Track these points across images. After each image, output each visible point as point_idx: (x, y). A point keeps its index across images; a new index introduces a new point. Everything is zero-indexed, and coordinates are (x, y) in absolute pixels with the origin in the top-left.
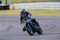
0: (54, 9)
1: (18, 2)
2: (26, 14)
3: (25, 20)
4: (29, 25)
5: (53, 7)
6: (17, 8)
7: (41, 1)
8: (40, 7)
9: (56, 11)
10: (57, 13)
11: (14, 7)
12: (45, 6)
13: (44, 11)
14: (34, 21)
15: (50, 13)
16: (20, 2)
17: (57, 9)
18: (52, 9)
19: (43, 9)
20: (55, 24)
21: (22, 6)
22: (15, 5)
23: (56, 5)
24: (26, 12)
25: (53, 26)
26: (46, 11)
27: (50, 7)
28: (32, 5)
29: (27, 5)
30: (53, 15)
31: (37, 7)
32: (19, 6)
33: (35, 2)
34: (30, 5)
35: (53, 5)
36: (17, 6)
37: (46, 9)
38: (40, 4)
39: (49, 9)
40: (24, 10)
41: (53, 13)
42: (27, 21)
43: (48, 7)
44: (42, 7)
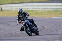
0: (43, 10)
1: (6, 3)
2: (24, 15)
3: (23, 20)
4: (27, 25)
5: (42, 8)
6: (5, 9)
7: (30, 2)
8: (28, 8)
9: (45, 12)
10: (46, 14)
11: (1, 8)
12: (34, 7)
13: (33, 12)
14: (32, 21)
15: (39, 14)
16: (7, 3)
17: (46, 10)
18: (41, 10)
19: (32, 10)
20: (44, 26)
21: (10, 7)
22: (2, 6)
23: (45, 6)
24: (24, 13)
25: (42, 28)
26: (35, 12)
27: (39, 8)
28: (20, 6)
29: (15, 6)
30: (42, 16)
31: (25, 8)
32: (7, 7)
33: (23, 3)
34: (17, 6)
35: (42, 6)
36: (4, 7)
37: (34, 10)
38: (28, 5)
39: (37, 10)
40: (22, 10)
41: (42, 14)
42: (25, 21)
43: (36, 8)
44: (31, 8)
